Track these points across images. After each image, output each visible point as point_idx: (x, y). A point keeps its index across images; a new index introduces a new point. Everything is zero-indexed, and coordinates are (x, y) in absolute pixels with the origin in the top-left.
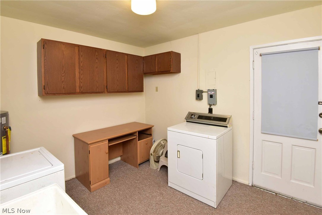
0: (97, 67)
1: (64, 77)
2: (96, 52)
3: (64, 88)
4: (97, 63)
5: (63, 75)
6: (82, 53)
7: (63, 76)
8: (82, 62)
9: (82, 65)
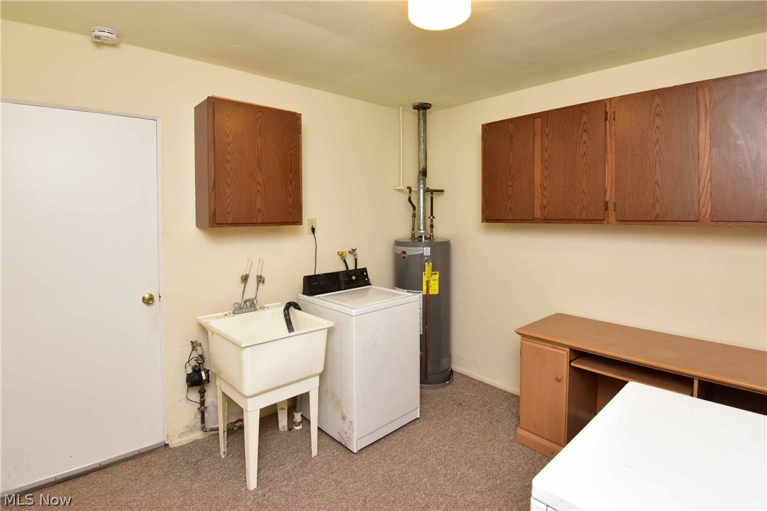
0: (585, 154)
1: (511, 188)
2: (584, 114)
3: (510, 209)
4: (585, 142)
5: (510, 184)
6: (547, 130)
7: (510, 186)
8: (546, 150)
9: (546, 155)
